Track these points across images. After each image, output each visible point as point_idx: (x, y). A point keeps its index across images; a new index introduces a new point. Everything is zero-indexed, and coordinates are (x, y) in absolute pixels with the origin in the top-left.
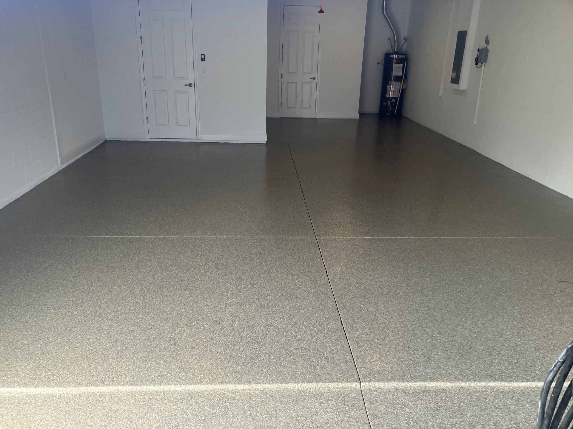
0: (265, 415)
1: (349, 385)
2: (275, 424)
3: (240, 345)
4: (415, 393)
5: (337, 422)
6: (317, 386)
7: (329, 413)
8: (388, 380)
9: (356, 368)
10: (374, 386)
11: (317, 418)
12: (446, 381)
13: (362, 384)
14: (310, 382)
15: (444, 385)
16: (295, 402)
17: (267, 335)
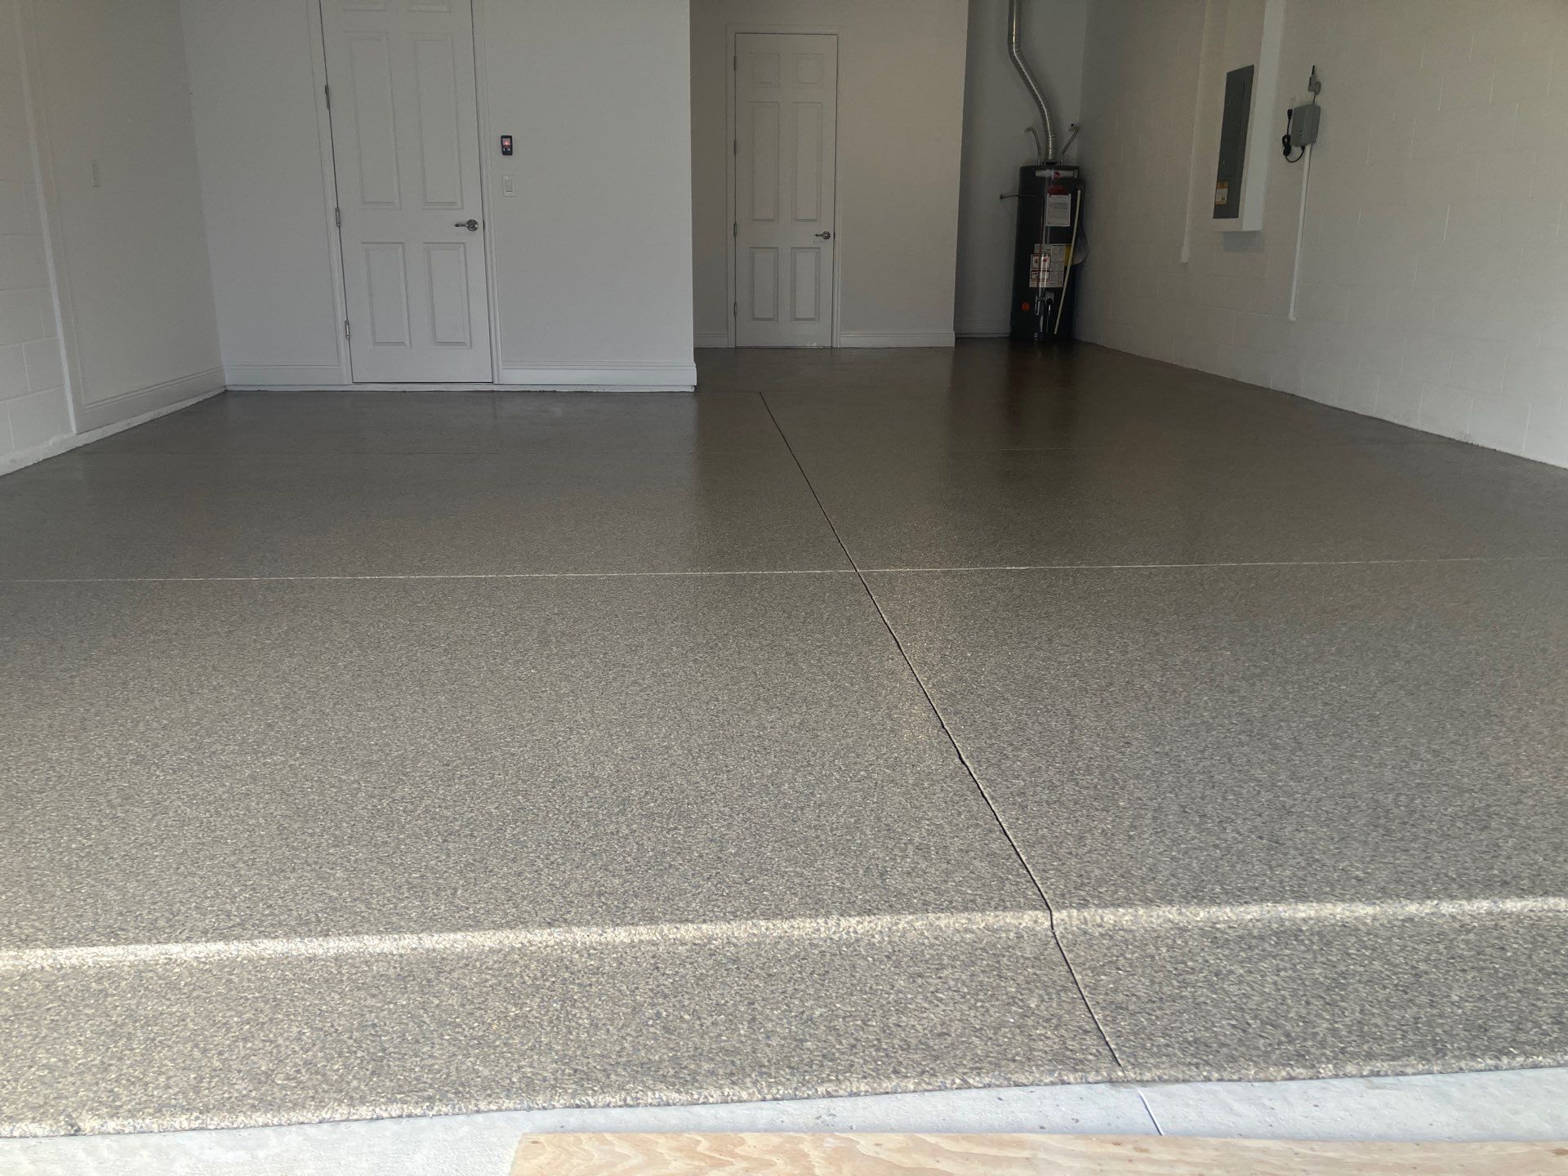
0: (712, 1016)
1: (1009, 918)
2: (750, 1042)
3: (618, 823)
4: (1248, 939)
5: (981, 1029)
6: (897, 924)
7: (947, 1005)
8: (1148, 902)
9: (1028, 871)
10: (1098, 920)
11: (904, 1019)
12: (1352, 900)
13: (1056, 915)
14: (869, 912)
15: (1347, 913)
16: (819, 975)
17: (713, 793)
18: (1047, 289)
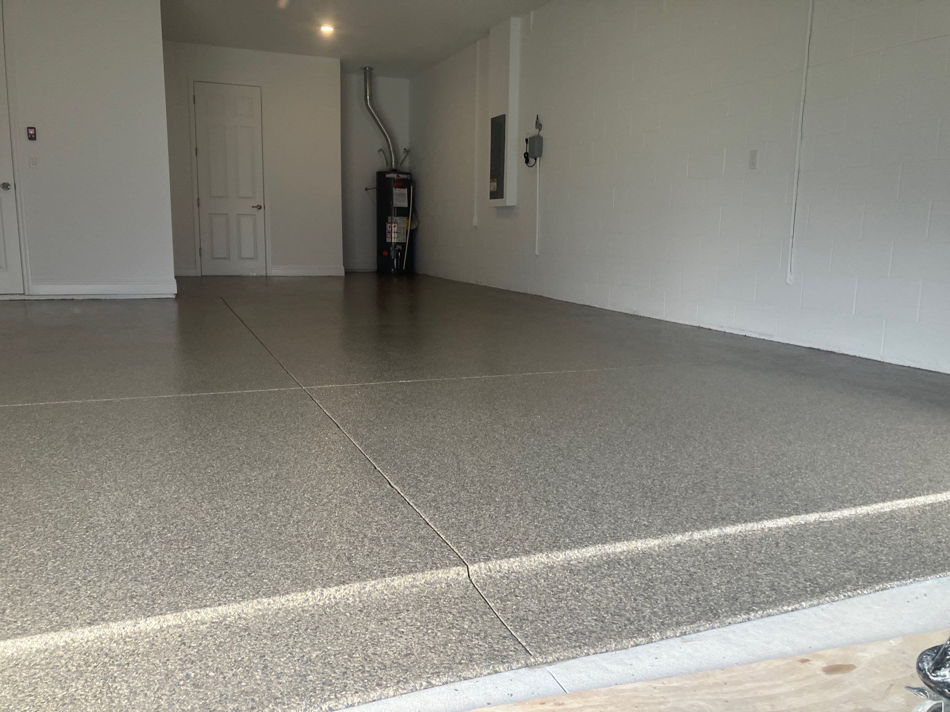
0: (232, 670)
2: (264, 683)
3: (142, 549)
5: (434, 647)
6: (364, 588)
7: (407, 635)
9: (447, 544)
10: (498, 568)
11: (379, 649)
13: (471, 568)
14: (344, 583)
16: (312, 630)
17: (216, 523)
18: (397, 243)
